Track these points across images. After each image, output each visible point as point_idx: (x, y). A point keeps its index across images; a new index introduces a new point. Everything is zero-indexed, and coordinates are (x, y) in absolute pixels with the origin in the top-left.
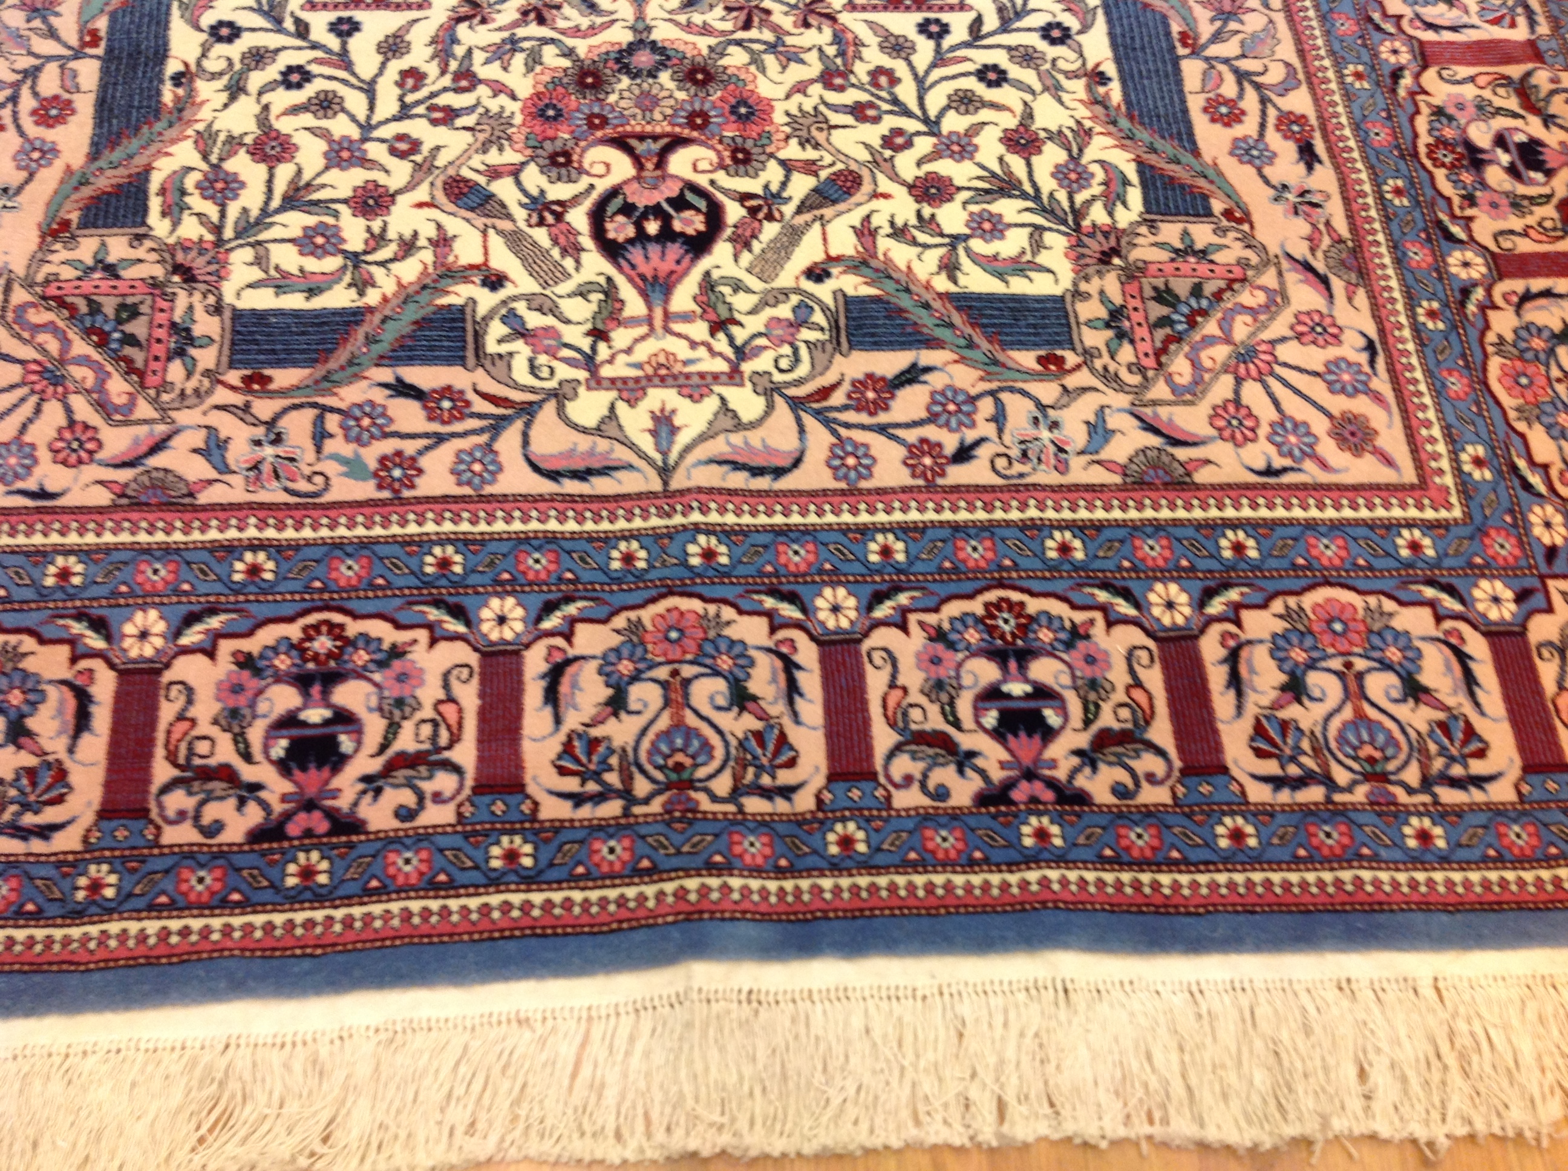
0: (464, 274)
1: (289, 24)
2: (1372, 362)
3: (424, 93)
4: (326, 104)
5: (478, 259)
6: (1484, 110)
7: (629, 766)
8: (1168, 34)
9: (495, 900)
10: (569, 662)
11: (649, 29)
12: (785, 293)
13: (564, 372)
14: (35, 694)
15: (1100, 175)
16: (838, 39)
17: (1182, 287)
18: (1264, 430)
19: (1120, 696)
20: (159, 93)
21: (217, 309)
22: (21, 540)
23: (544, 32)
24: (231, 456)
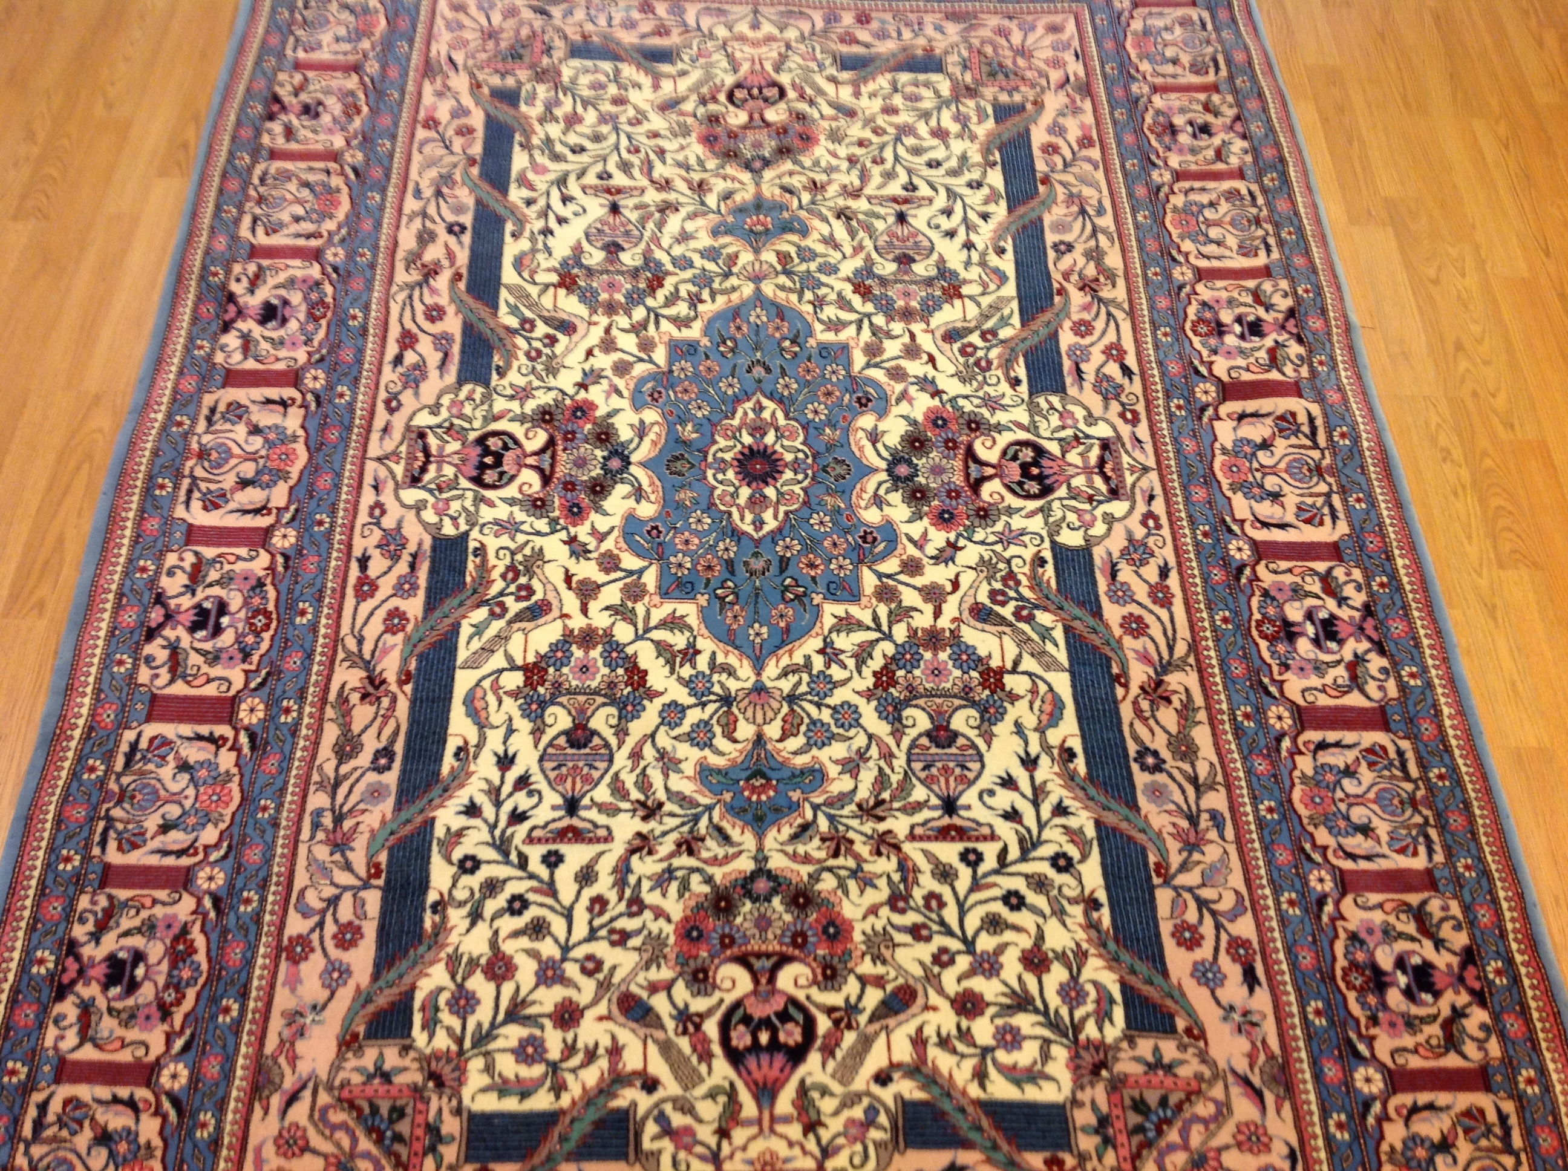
0: (629, 1079)
1: (514, 857)
2: (1293, 1168)
3: (606, 917)
4: (538, 929)
5: (640, 1066)
6: (1389, 934)
8: (1146, 864)
11: (766, 859)
12: (858, 1097)
15: (1093, 994)
16: (902, 867)
17: (1152, 1098)
20: (422, 920)
21: (458, 1111)
23: (692, 862)
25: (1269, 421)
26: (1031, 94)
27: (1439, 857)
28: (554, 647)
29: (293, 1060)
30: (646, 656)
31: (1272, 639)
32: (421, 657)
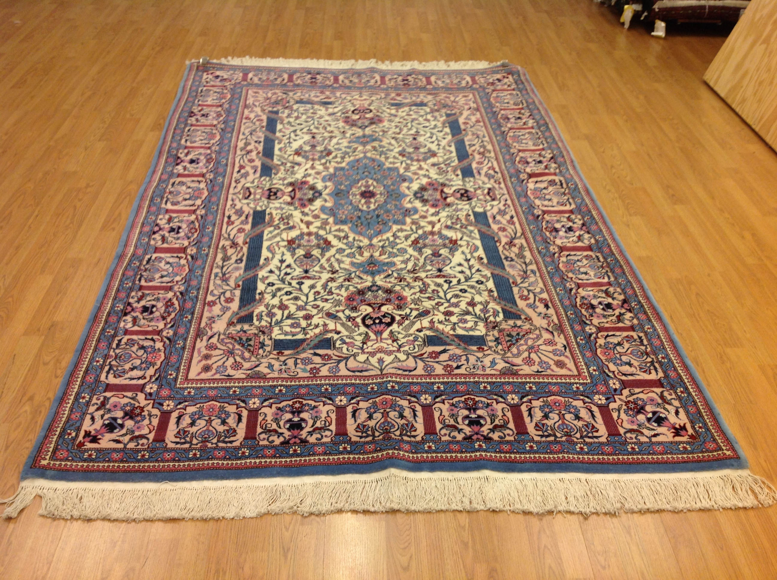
0: (331, 331)
1: (286, 283)
2: (565, 349)
3: (320, 296)
4: (296, 298)
5: (334, 328)
6: (595, 297)
7: (374, 430)
8: (509, 282)
9: (341, 457)
10: (358, 409)
11: (376, 282)
12: (412, 335)
13: (355, 351)
14: (228, 415)
15: (492, 311)
16: (423, 284)
17: (514, 334)
18: (536, 363)
19: (500, 417)
20: (255, 296)
21: (271, 339)
22: (224, 385)
23: (350, 283)
24: (274, 368)
25: (546, 183)
26: (458, 111)
27: (612, 279)
28: (297, 236)
29: (211, 329)
30: (330, 238)
31: (551, 232)
32: (250, 239)
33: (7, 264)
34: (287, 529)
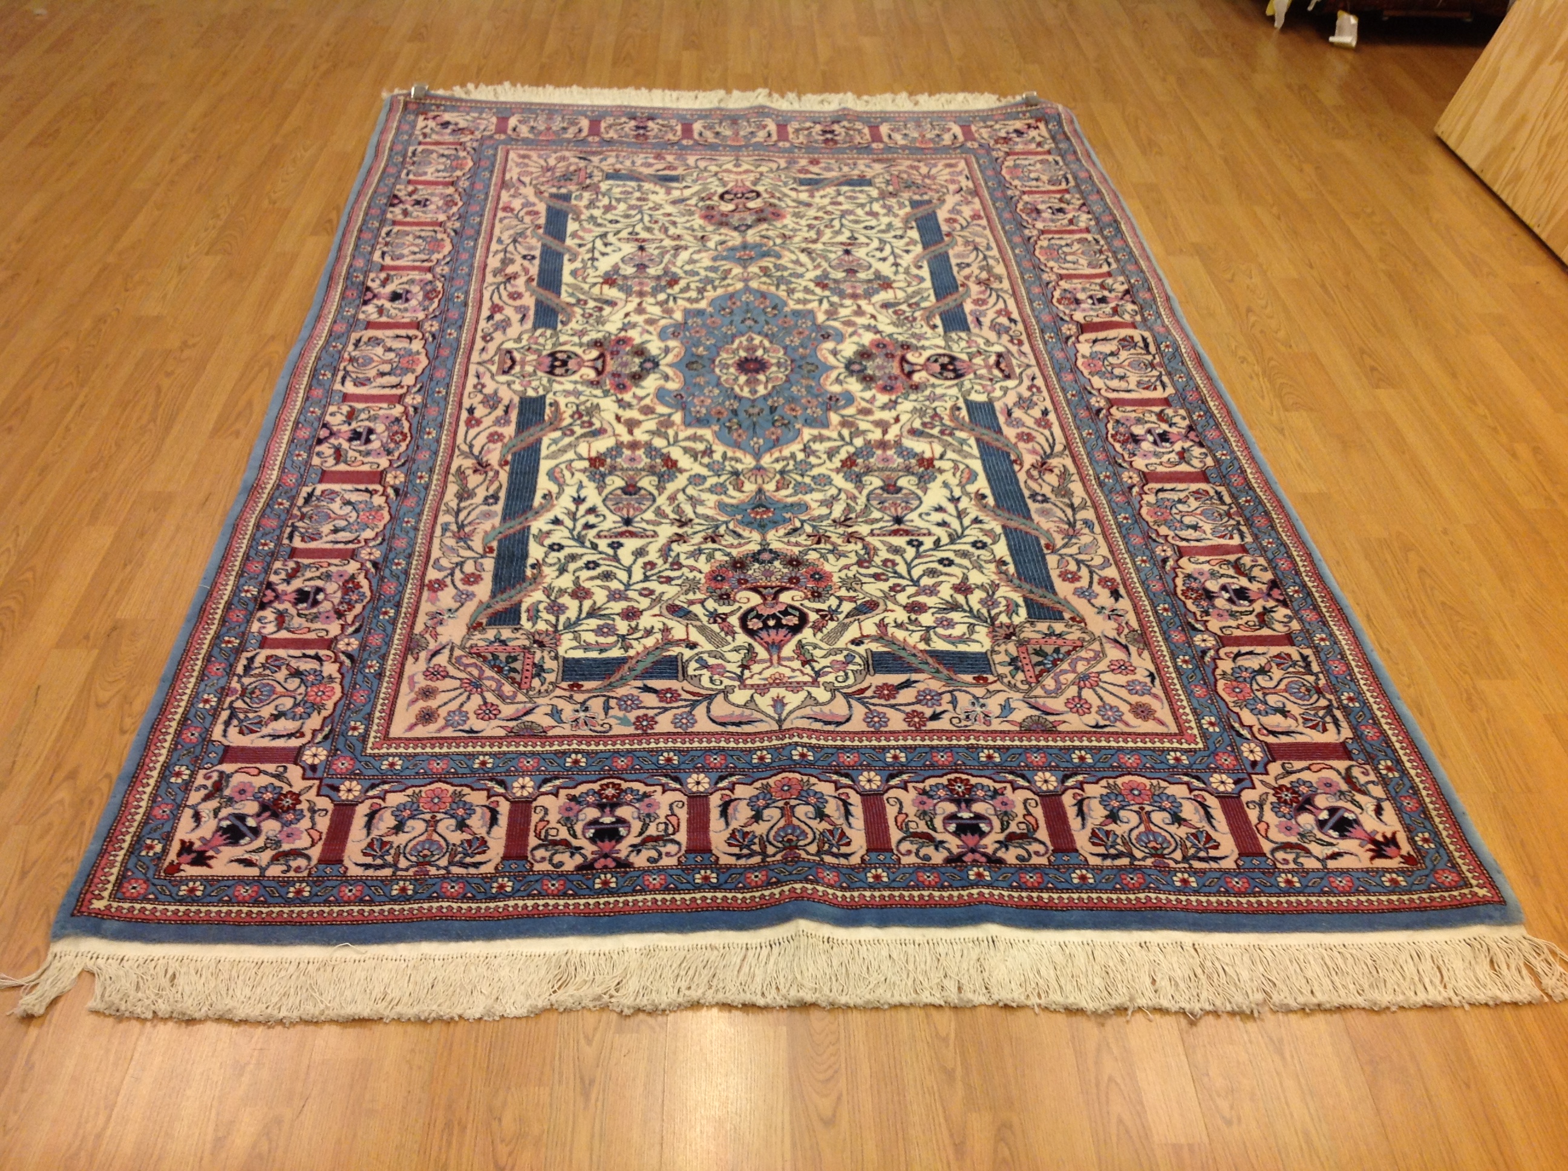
0: (678, 643)
1: (588, 544)
2: (1153, 681)
3: (656, 571)
4: (607, 576)
5: (684, 637)
6: (1213, 575)
7: (764, 842)
8: (1039, 544)
9: (698, 896)
10: (732, 801)
11: (768, 544)
12: (841, 650)
13: (727, 682)
14: (470, 810)
15: (1004, 602)
16: (865, 547)
17: (1049, 649)
18: (1094, 709)
19: (1020, 819)
20: (524, 572)
21: (556, 658)
22: (461, 749)
23: (716, 546)
24: (563, 717)
25: (1115, 342)
26: (936, 196)
27: (1249, 539)
28: (610, 450)
29: (435, 636)
30: (676, 453)
31: (1124, 443)
32: (514, 454)
33: (22, 503)
34: (589, 1042)
